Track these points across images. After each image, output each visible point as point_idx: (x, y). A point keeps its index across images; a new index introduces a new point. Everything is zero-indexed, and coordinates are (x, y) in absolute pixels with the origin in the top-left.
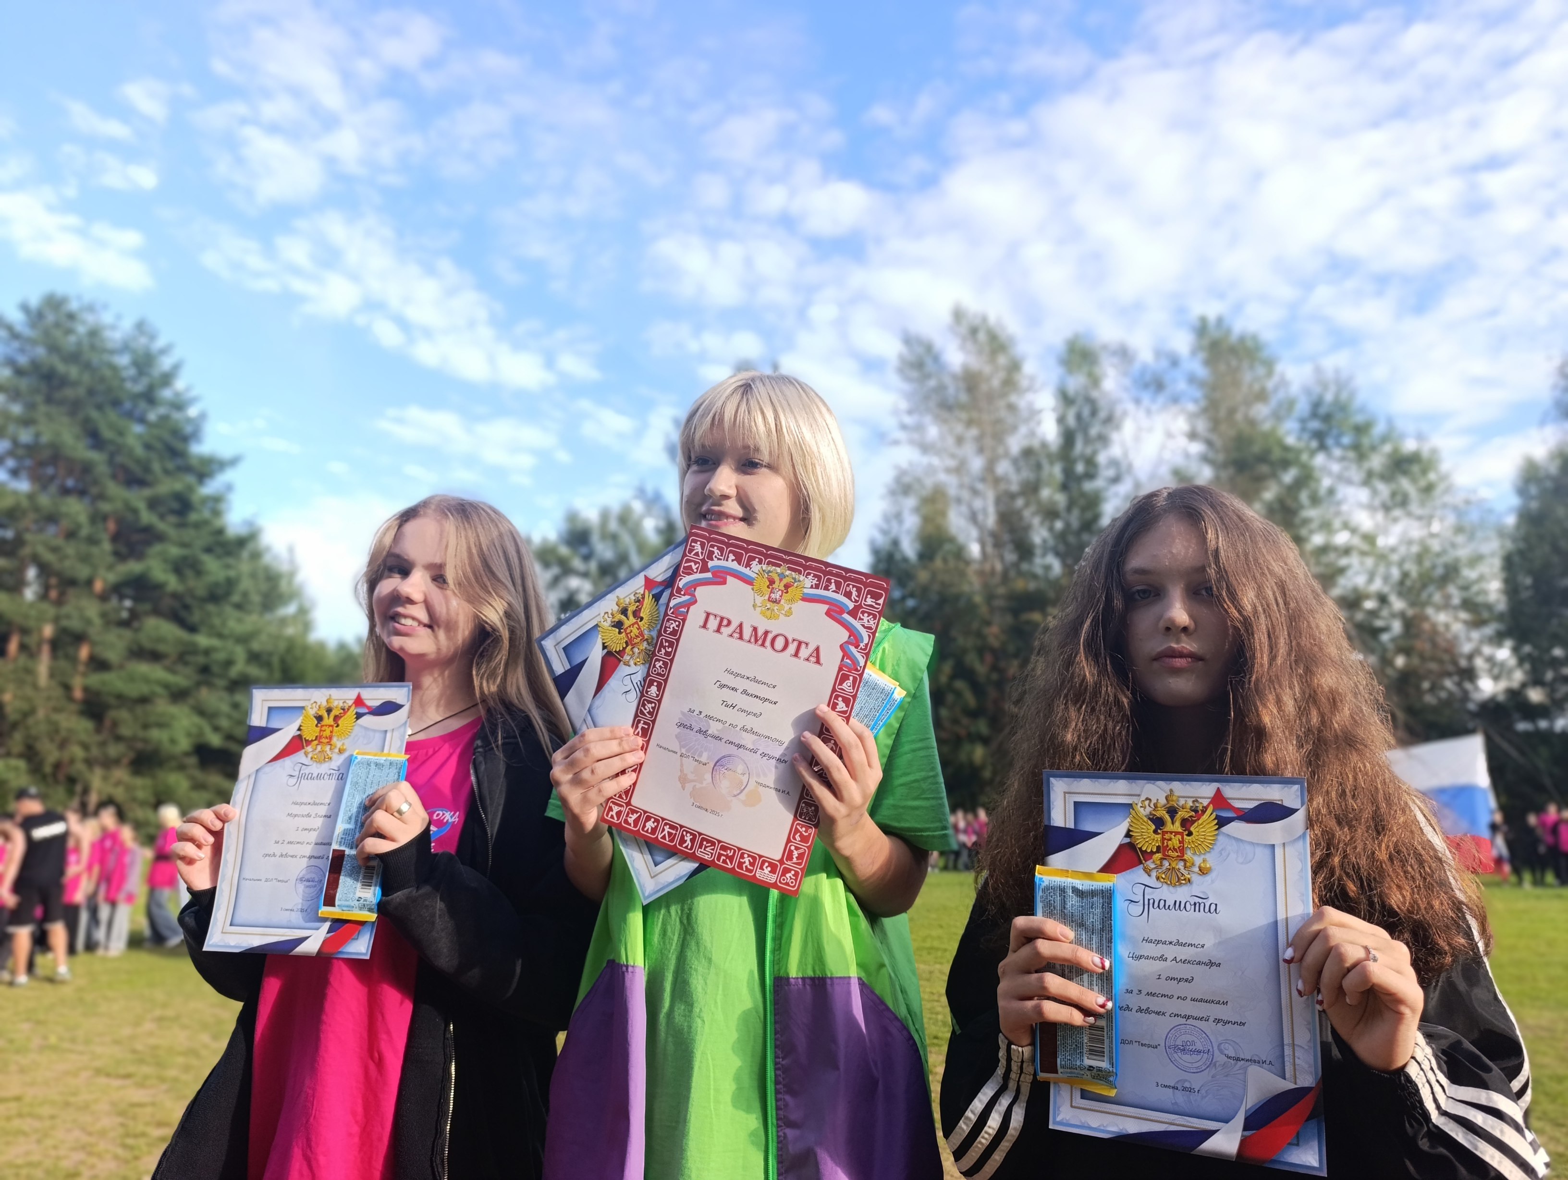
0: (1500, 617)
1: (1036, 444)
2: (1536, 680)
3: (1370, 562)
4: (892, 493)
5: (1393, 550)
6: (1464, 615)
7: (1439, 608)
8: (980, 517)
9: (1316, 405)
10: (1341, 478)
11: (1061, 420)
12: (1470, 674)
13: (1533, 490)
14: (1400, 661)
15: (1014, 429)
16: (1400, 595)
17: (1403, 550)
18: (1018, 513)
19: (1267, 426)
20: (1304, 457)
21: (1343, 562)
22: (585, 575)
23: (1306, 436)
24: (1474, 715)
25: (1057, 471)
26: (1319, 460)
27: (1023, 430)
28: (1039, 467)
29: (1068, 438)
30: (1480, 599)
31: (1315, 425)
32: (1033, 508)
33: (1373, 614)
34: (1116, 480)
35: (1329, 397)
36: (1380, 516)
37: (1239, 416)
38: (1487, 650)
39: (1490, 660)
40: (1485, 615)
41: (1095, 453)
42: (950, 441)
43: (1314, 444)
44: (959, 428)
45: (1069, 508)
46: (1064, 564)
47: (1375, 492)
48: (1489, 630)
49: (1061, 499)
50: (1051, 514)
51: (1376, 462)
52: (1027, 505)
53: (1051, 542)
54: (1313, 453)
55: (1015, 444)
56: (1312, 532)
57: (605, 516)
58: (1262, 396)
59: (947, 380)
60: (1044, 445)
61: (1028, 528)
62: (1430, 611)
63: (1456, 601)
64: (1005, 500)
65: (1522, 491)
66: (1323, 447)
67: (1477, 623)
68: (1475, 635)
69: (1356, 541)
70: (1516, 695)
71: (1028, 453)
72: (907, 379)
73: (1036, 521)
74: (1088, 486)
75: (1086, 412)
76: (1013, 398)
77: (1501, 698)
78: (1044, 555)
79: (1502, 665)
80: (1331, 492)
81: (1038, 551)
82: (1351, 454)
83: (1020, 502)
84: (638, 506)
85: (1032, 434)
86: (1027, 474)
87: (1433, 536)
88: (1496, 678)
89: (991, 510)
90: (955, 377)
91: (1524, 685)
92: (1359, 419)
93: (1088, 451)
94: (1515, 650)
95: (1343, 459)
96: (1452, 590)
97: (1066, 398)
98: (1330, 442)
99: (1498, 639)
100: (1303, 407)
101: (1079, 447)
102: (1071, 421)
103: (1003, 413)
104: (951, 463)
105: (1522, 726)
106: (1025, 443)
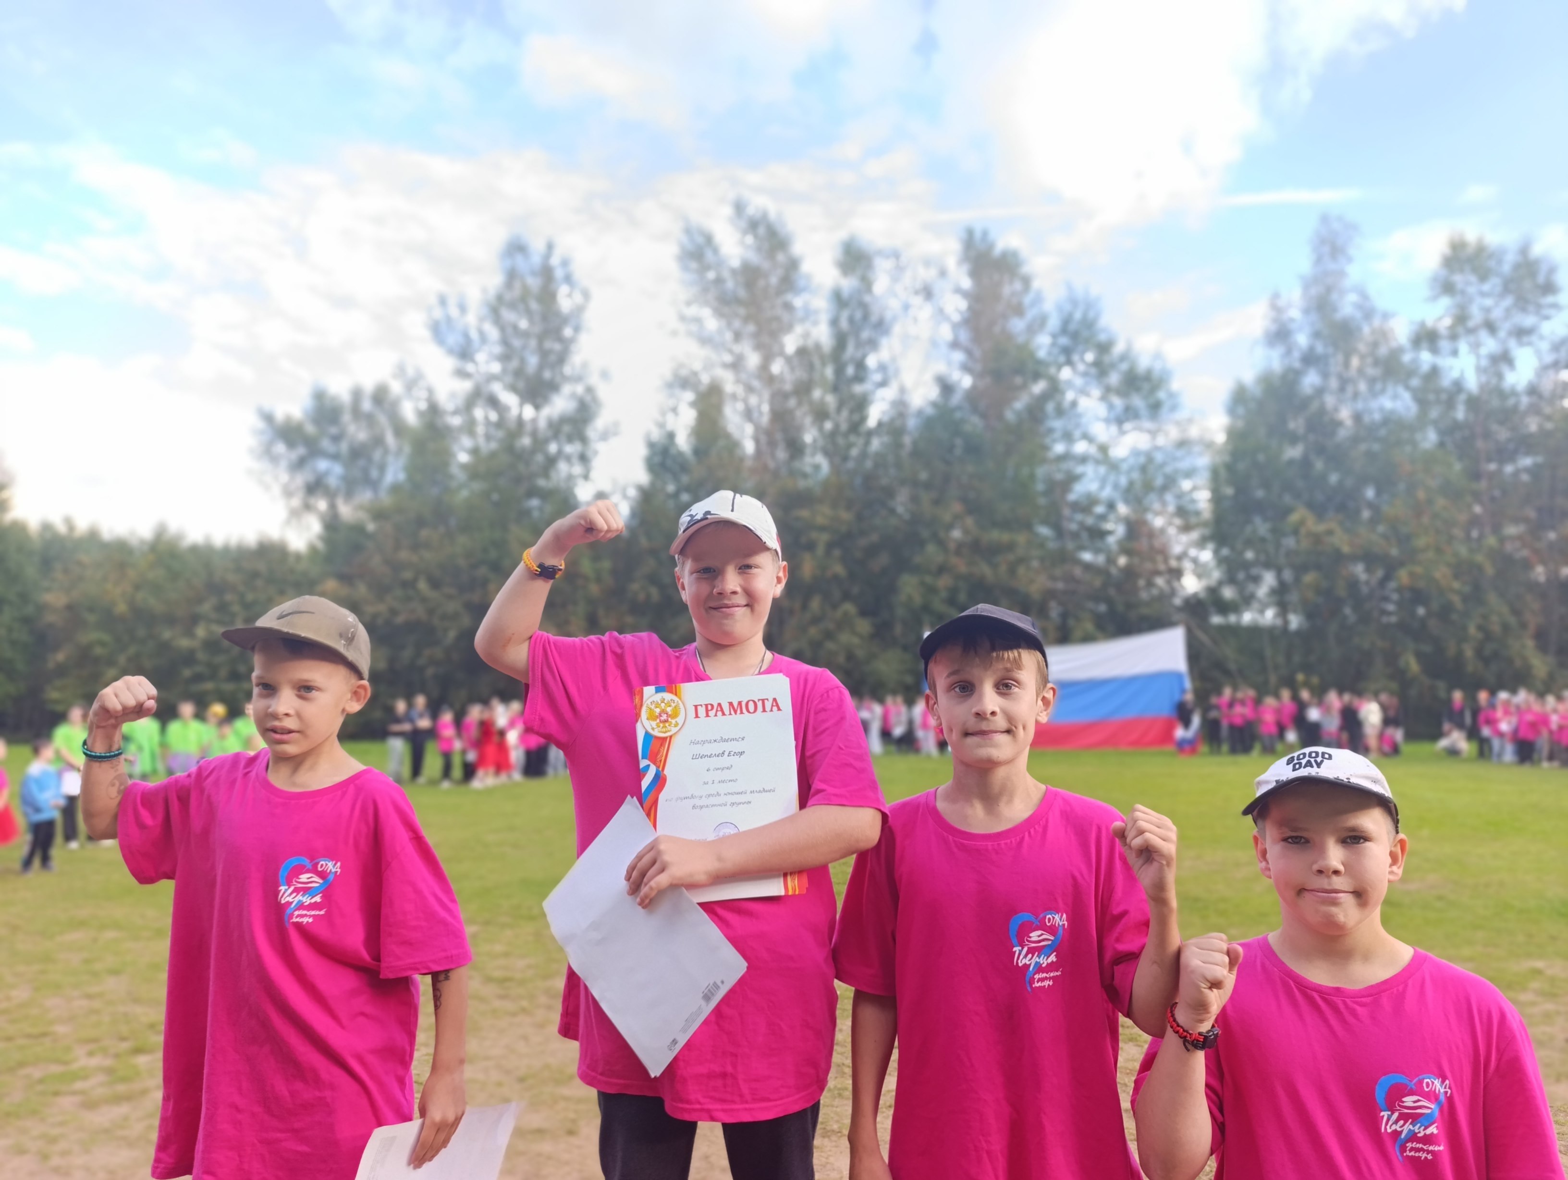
0: (1205, 524)
1: (810, 343)
2: (1231, 579)
3: (1102, 470)
4: (670, 386)
5: (1124, 460)
6: (1178, 521)
7: (1157, 514)
8: (755, 415)
9: (1066, 322)
10: (1084, 392)
11: (834, 322)
12: (1177, 573)
13: (1241, 410)
14: (1122, 561)
15: (789, 328)
16: (1127, 501)
17: (1132, 461)
18: (791, 412)
19: (1021, 340)
20: (1052, 370)
21: (1079, 469)
22: (335, 457)
23: (1056, 351)
24: (1180, 609)
25: (829, 372)
26: (1066, 373)
27: (799, 329)
28: (811, 367)
29: (841, 341)
30: (1191, 507)
31: (1064, 341)
32: (805, 408)
33: (1103, 518)
34: (883, 384)
35: (1078, 315)
36: (1114, 429)
37: (997, 329)
38: (1193, 552)
39: (1195, 561)
40: (1193, 520)
41: (864, 356)
42: (729, 336)
43: (1062, 359)
44: (737, 324)
45: (839, 409)
46: (832, 463)
47: (1111, 407)
48: (1195, 535)
49: (831, 400)
50: (821, 415)
51: (1114, 379)
52: (800, 404)
53: (821, 443)
54: (1059, 367)
55: (791, 343)
56: (1055, 441)
57: (357, 394)
58: (1019, 310)
59: (726, 274)
60: (818, 346)
61: (800, 429)
62: (1149, 517)
63: (1171, 508)
64: (779, 397)
65: (1231, 411)
66: (1069, 362)
67: (1186, 528)
68: (1184, 538)
69: (1093, 450)
70: (1213, 591)
71: (802, 352)
72: (685, 268)
73: (808, 420)
74: (858, 389)
75: (858, 315)
76: (789, 297)
77: (1202, 595)
78: (813, 454)
79: (1205, 565)
80: (1074, 404)
81: (808, 451)
82: (1093, 371)
83: (792, 402)
84: (396, 387)
85: (806, 335)
86: (801, 374)
87: (1157, 448)
88: (1199, 576)
89: (766, 408)
90: (734, 272)
91: (1220, 583)
92: (1102, 337)
93: (859, 355)
94: (1216, 552)
95: (1085, 374)
96: (1169, 497)
97: (839, 300)
98: (1076, 358)
99: (1201, 544)
100: (1054, 323)
101: (850, 350)
102: (844, 324)
103: (779, 311)
104: (728, 358)
105: (1216, 620)
106: (801, 343)
